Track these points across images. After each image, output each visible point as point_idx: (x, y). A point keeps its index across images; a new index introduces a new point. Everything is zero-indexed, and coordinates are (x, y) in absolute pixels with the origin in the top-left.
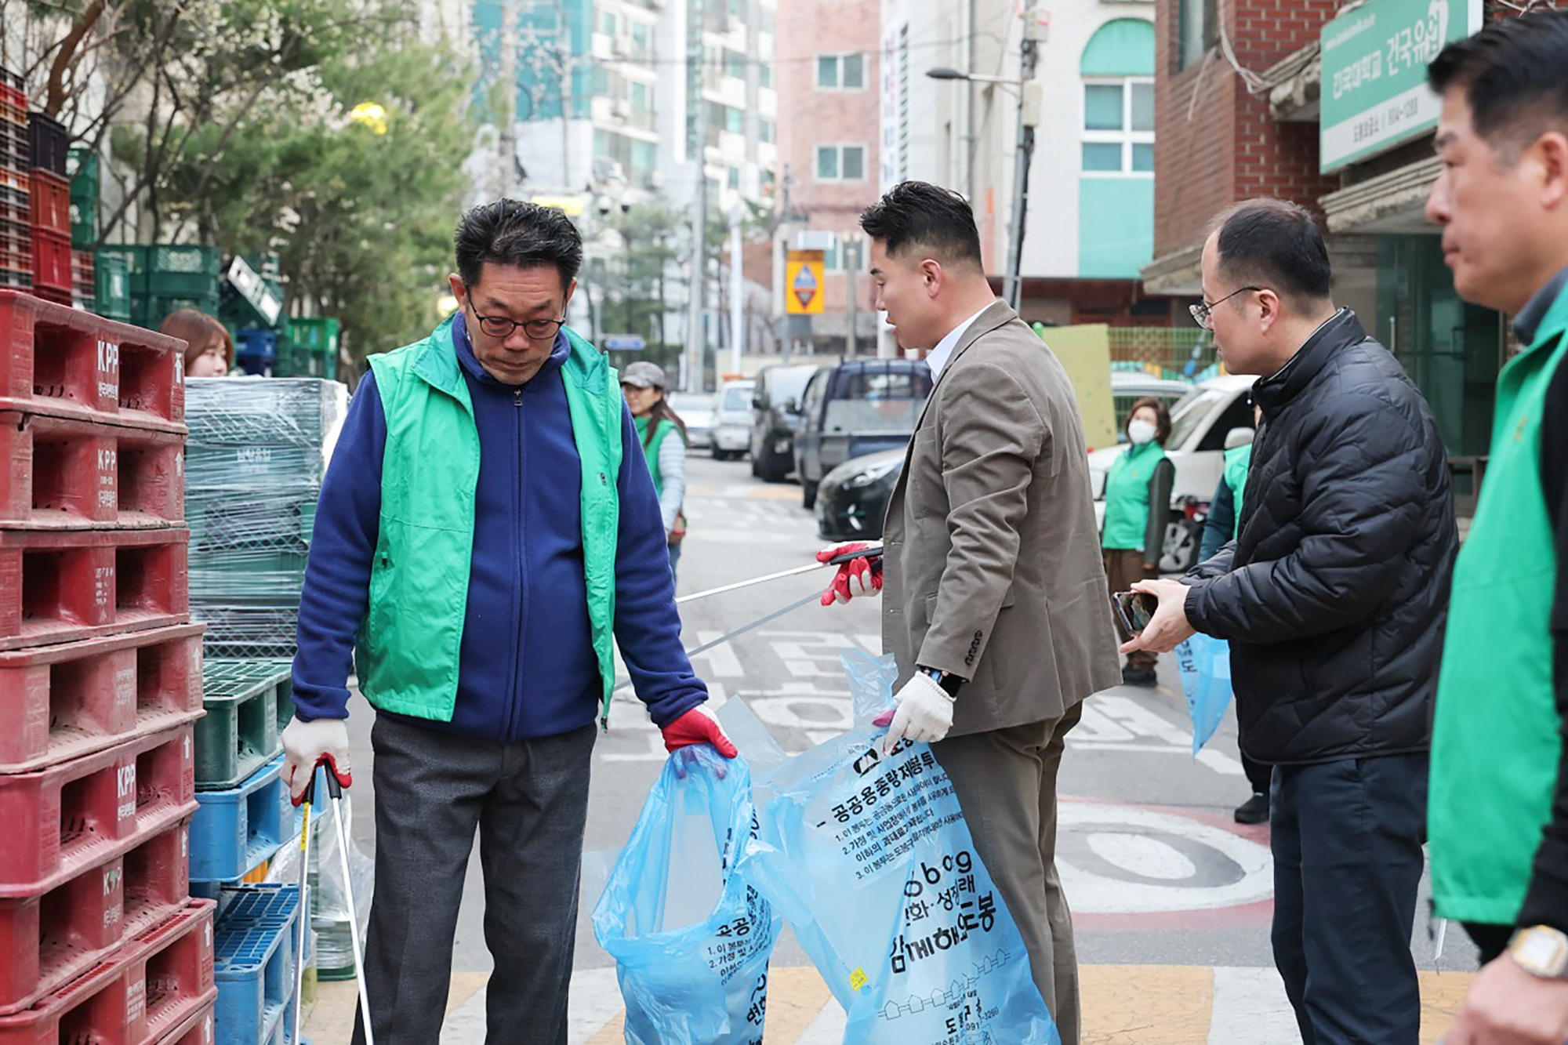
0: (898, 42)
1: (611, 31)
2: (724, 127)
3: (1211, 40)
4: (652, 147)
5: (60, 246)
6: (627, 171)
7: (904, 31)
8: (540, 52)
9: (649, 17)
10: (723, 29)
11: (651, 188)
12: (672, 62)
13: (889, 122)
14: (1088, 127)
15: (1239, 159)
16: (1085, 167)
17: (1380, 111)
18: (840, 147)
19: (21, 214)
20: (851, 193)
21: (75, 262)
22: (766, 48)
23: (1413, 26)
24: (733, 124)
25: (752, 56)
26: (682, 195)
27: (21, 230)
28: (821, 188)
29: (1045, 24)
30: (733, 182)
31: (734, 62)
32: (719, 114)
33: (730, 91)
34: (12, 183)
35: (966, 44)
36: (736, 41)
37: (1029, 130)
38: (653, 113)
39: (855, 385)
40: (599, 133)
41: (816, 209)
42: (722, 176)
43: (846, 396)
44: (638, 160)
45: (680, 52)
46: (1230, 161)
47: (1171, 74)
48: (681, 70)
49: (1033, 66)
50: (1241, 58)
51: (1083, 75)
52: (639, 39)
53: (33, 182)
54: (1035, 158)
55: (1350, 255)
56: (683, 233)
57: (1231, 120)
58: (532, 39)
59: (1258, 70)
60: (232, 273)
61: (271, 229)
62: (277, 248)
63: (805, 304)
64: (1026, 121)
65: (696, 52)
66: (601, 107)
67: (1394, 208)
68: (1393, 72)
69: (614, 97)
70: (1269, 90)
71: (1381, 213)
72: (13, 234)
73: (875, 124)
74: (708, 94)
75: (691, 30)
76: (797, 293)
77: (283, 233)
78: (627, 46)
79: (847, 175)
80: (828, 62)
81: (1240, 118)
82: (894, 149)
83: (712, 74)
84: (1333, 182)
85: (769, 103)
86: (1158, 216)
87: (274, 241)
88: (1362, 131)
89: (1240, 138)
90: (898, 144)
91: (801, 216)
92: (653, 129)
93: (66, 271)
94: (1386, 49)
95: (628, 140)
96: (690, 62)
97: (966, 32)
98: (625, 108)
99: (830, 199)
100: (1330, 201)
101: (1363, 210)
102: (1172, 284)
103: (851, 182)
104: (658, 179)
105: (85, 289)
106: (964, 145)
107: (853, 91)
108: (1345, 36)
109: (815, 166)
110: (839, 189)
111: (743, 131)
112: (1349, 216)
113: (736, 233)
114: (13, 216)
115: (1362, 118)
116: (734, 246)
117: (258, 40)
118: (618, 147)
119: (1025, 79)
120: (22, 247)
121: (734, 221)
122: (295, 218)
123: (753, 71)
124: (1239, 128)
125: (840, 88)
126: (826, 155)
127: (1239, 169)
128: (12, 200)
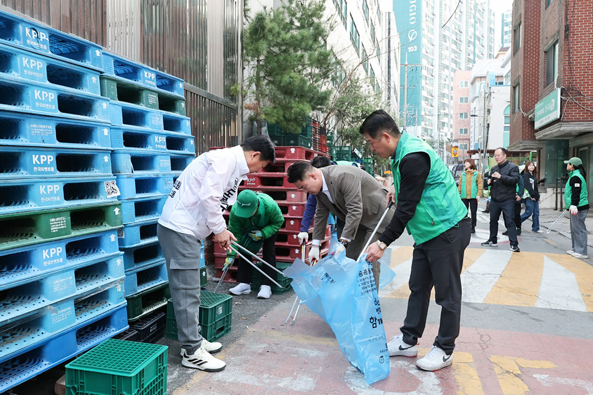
0: (474, 110)
1: (425, 111)
2: (444, 126)
3: (519, 108)
4: (432, 130)
5: (325, 146)
6: (427, 134)
7: (475, 108)
8: (409, 115)
9: (431, 108)
10: (444, 109)
11: (431, 137)
12: (435, 115)
13: (472, 124)
14: (505, 124)
15: (523, 128)
16: (504, 131)
17: (544, 118)
18: (463, 128)
19: (319, 141)
20: (465, 136)
21: (327, 148)
22: (452, 112)
23: (549, 104)
24: (446, 125)
25: (449, 114)
26: (436, 138)
27: (319, 144)
28: (460, 136)
29: (491, 106)
30: (446, 135)
31: (446, 115)
32: (443, 124)
33: (445, 120)
34: (317, 137)
35: (483, 110)
36: (446, 111)
37: (488, 124)
38: (432, 124)
39: (461, 168)
40: (422, 128)
41: (460, 139)
42: (444, 134)
43: (459, 170)
44: (429, 132)
45: (437, 114)
46: (521, 128)
47: (513, 114)
48: (437, 117)
49: (489, 113)
50: (523, 110)
51: (504, 114)
52: (430, 112)
53: (320, 137)
54: (490, 129)
55: (543, 144)
56: (436, 144)
57: (522, 122)
58: (407, 113)
59: (526, 113)
60: (354, 151)
61: (362, 144)
62: (363, 147)
63: (455, 155)
64: (488, 123)
65: (439, 113)
66: (423, 123)
67: (546, 135)
68: (546, 112)
69: (425, 122)
70: (528, 116)
71: (544, 136)
72: (318, 144)
73: (470, 124)
74: (441, 120)
75: (438, 110)
76: (454, 153)
77: (364, 145)
78: (427, 113)
79: (465, 133)
80: (461, 114)
81: (523, 121)
82: (473, 129)
83: (442, 117)
84: (537, 131)
85: (452, 122)
86: (510, 138)
87: (363, 146)
88: (541, 122)
89: (523, 124)
90: (474, 128)
91: (456, 141)
92: (432, 127)
93: (326, 150)
94: (545, 108)
95: (428, 129)
96: (438, 115)
97: (483, 108)
98: (427, 123)
99: (461, 138)
100: (536, 134)
101: (541, 135)
102: (512, 149)
103: (465, 135)
104: (433, 135)
105: (329, 152)
106: (483, 127)
107: (466, 119)
108: (538, 106)
109: (459, 132)
110: (463, 136)
111: (448, 127)
112: (539, 137)
113: (445, 144)
114: (318, 142)
115: (541, 120)
116: (445, 146)
117: (358, 115)
118: (426, 130)
119: (488, 116)
120: (319, 146)
121: (444, 142)
122: (366, 142)
123: (449, 116)
124: (523, 122)
125: (464, 119)
126: (461, 130)
127: (523, 129)
128: (317, 139)
